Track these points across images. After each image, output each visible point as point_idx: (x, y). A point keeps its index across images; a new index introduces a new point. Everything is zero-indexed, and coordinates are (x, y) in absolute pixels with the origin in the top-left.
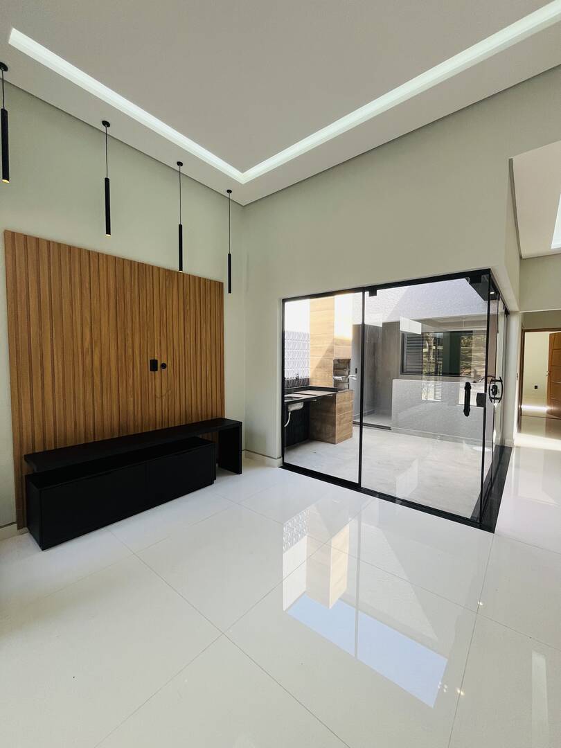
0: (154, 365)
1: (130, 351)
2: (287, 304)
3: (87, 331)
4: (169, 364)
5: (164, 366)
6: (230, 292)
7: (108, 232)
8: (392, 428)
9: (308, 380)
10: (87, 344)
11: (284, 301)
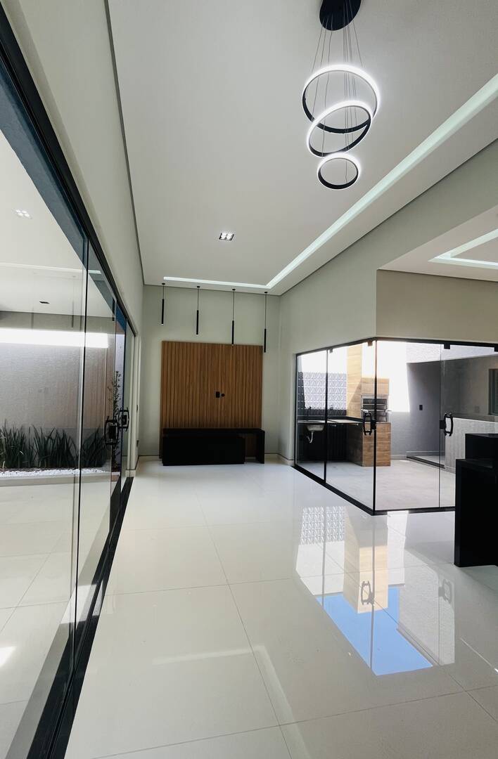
0: (218, 395)
1: (206, 388)
2: (299, 357)
3: (188, 378)
4: (226, 394)
5: (223, 395)
6: (265, 351)
7: (197, 334)
8: (445, 466)
9: (345, 412)
10: (187, 383)
11: (298, 355)
